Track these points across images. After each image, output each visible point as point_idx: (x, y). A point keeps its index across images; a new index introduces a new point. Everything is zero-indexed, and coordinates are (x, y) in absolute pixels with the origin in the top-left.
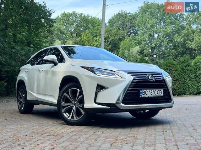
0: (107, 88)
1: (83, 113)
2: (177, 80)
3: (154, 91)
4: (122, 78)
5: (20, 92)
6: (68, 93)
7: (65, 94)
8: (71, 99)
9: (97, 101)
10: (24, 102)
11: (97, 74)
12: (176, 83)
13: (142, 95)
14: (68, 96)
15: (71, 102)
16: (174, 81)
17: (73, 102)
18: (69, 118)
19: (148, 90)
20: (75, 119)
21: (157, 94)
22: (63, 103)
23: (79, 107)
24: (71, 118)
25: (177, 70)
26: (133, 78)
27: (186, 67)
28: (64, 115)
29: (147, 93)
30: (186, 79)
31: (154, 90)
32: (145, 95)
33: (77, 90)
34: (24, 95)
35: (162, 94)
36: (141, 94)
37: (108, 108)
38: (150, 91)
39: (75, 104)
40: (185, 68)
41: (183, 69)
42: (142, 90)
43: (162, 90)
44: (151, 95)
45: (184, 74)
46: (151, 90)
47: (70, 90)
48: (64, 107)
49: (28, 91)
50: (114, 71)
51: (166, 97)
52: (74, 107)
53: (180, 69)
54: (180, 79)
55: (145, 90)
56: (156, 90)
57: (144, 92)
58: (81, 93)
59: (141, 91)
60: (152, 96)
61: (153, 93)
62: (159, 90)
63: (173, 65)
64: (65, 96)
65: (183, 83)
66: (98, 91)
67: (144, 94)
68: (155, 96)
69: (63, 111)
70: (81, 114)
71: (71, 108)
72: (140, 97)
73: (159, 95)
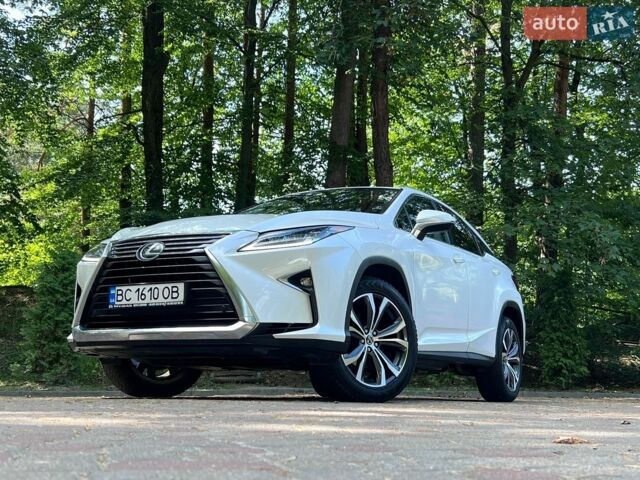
3: (151, 289)
13: (117, 303)
19: (134, 288)
29: (130, 296)
31: (153, 286)
32: (125, 302)
35: (181, 298)
38: (138, 290)
43: (181, 286)
44: (140, 302)
46: (141, 288)
55: (124, 288)
56: (157, 286)
59: (112, 292)
60: (143, 303)
62: (170, 286)
72: (110, 307)
73: (170, 301)
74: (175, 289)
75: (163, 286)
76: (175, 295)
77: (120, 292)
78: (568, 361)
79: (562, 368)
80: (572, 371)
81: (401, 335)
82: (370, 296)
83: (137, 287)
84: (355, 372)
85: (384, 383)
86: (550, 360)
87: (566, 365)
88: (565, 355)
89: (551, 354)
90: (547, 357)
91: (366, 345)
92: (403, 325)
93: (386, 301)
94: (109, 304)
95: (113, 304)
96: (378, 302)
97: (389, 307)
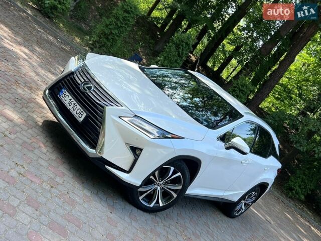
19: (70, 97)
21: (75, 111)
29: (67, 99)
31: (76, 104)
32: (63, 99)
35: (81, 119)
44: (68, 105)
46: (73, 100)
55: (67, 94)
72: (58, 96)
73: (77, 116)
74: (82, 113)
75: (80, 108)
76: (80, 116)
77: (65, 93)
78: (299, 189)
79: (294, 189)
80: (297, 194)
81: (175, 191)
82: (172, 169)
83: (72, 98)
84: (141, 195)
85: (152, 205)
86: (292, 184)
87: (297, 190)
88: (300, 186)
89: (295, 182)
90: (292, 181)
91: (156, 186)
92: (180, 187)
93: (179, 174)
94: (59, 94)
95: (60, 96)
96: (174, 173)
97: (179, 177)
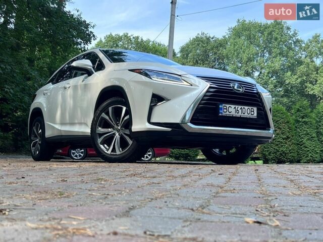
0: (168, 100)
1: (130, 142)
2: (288, 138)
3: (241, 108)
4: (192, 85)
5: (34, 127)
6: (107, 114)
7: (104, 115)
8: (112, 122)
9: (153, 120)
10: (40, 142)
11: (153, 79)
12: (286, 143)
13: (223, 113)
14: (107, 118)
15: (113, 127)
16: (283, 139)
17: (116, 126)
18: (109, 152)
19: (233, 106)
20: (118, 152)
21: (246, 114)
22: (100, 128)
23: (125, 134)
24: (112, 151)
25: (288, 122)
26: (209, 86)
27: (303, 118)
28: (100, 147)
29: (231, 110)
30: (302, 138)
31: (243, 107)
32: (228, 113)
33: (122, 108)
34: (40, 131)
35: (255, 114)
36: (221, 111)
37: (169, 129)
38: (235, 108)
39: (118, 131)
40: (301, 120)
41: (298, 121)
42: (223, 105)
43: (255, 109)
44: (236, 114)
45: (299, 130)
46: (237, 107)
47: (110, 109)
48: (101, 135)
49: (47, 122)
50: (180, 75)
51: (261, 122)
52: (117, 134)
53: (292, 121)
54: (293, 136)
55: (228, 106)
56: (244, 107)
57: (225, 108)
58: (128, 112)
59: (220, 106)
60: (238, 115)
61: (240, 111)
62: (250, 108)
63: (282, 113)
64: (103, 119)
65: (298, 144)
66: (153, 104)
67: (225, 111)
68: (243, 115)
69: (99, 140)
70: (127, 144)
71: (112, 137)
72: (220, 114)
73: (250, 116)
74: (252, 110)
75: (248, 107)
76: (252, 113)
